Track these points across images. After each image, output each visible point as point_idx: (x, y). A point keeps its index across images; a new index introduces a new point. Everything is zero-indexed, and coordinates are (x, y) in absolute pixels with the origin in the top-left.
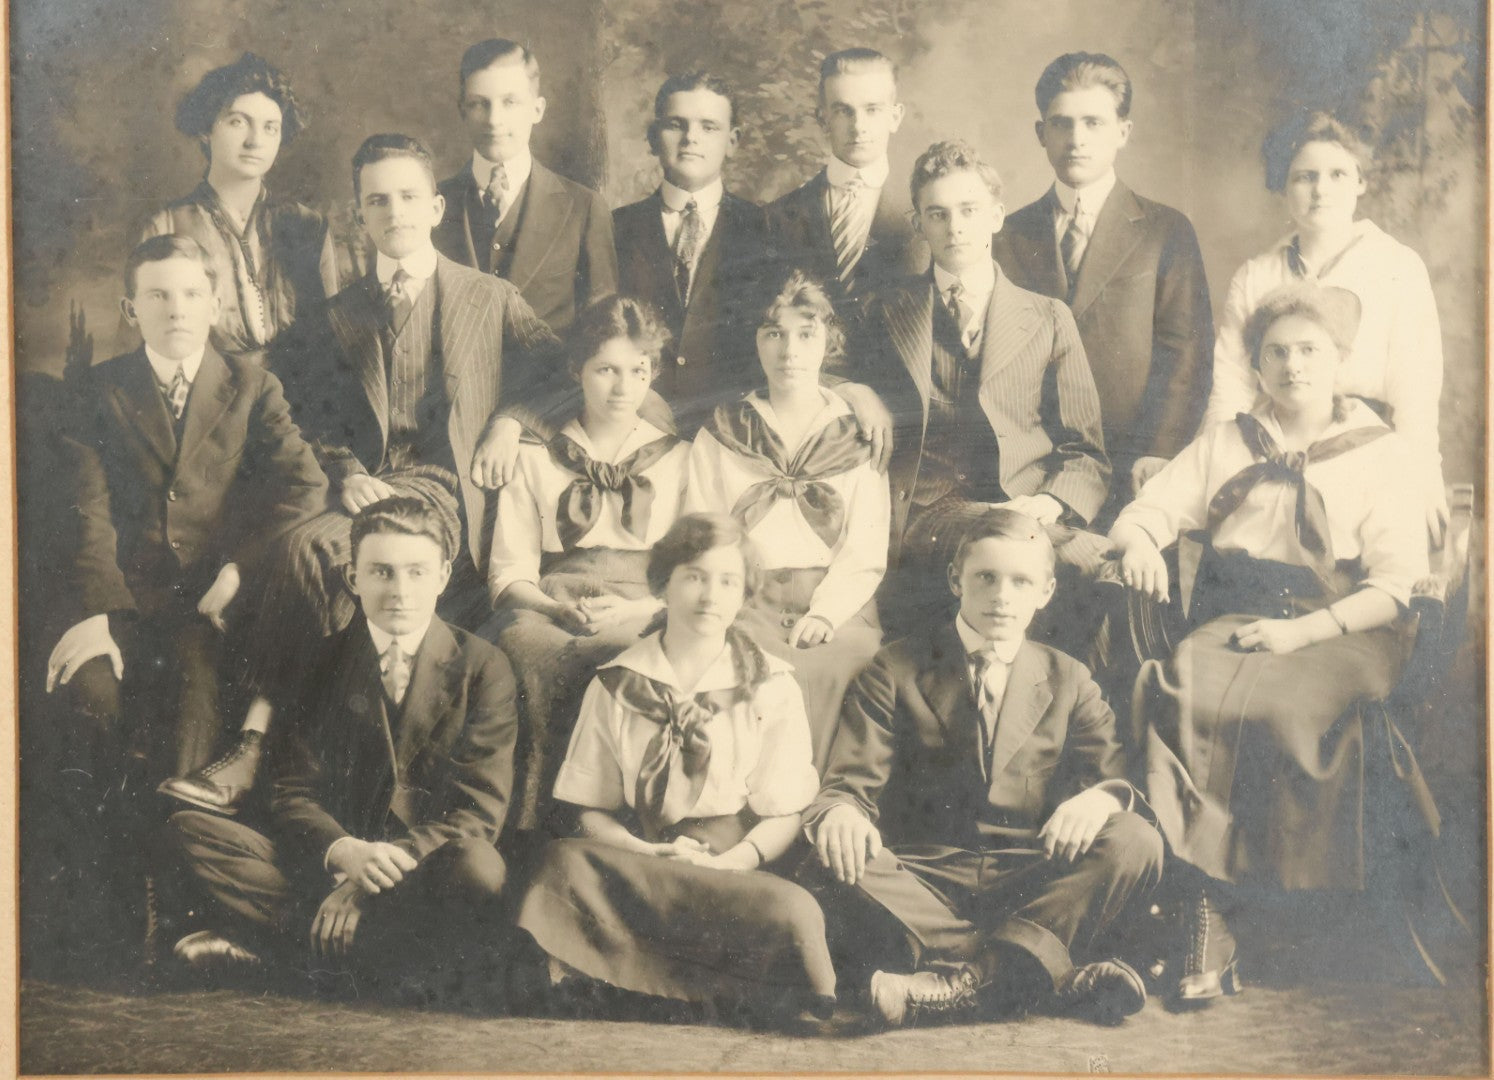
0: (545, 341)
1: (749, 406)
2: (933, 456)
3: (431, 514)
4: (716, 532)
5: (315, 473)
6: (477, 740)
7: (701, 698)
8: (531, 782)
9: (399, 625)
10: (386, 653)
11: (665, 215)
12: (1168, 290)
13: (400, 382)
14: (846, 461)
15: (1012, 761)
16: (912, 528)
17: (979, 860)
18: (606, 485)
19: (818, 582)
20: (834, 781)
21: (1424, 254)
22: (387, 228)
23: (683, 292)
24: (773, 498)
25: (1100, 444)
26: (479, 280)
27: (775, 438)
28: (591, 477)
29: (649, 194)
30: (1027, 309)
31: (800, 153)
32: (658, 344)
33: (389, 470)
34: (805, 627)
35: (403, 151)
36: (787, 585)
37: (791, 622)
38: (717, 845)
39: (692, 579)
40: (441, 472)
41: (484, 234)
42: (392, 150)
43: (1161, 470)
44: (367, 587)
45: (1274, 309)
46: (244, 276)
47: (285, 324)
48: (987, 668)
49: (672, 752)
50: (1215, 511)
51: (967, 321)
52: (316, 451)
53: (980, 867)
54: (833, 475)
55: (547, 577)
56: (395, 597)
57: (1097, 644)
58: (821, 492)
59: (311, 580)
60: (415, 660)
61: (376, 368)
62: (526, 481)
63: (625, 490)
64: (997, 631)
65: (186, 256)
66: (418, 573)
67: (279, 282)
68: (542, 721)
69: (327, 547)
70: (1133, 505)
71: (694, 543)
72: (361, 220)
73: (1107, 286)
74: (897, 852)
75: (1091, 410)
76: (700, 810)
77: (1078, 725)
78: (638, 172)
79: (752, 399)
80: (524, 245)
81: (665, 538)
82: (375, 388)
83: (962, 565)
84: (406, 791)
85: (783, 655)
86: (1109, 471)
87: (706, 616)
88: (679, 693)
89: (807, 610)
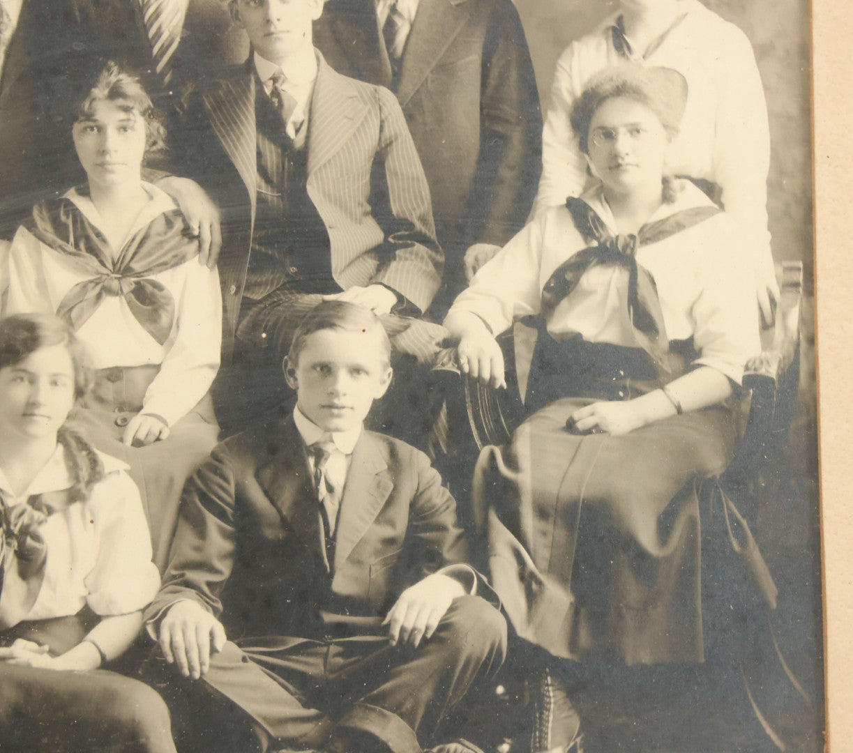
1: (68, 204)
2: (263, 249)
4: (41, 333)
7: (34, 501)
12: (494, 73)
14: (175, 256)
15: (354, 550)
16: (244, 323)
17: (325, 649)
19: (150, 380)
20: (174, 577)
21: (749, 31)
24: (99, 297)
25: (432, 234)
27: (98, 234)
30: (351, 98)
34: (139, 425)
36: (118, 384)
37: (125, 420)
38: (56, 646)
39: (19, 381)
43: (493, 257)
45: (601, 91)
48: (326, 459)
49: (6, 556)
50: (548, 295)
51: (291, 111)
53: (326, 655)
54: (161, 271)
57: (436, 431)
58: (149, 288)
64: (335, 423)
70: (466, 293)
71: (20, 346)
73: (432, 72)
74: (240, 645)
75: (421, 197)
76: (39, 611)
77: (420, 513)
79: (72, 195)
83: (297, 356)
85: (116, 454)
86: (441, 259)
87: (35, 418)
88: (12, 496)
89: (140, 408)
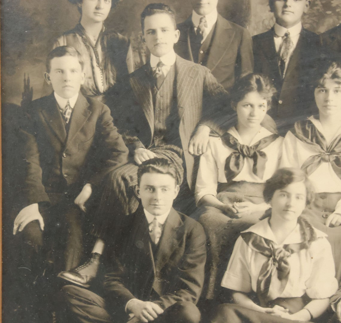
0: (221, 93)
1: (310, 123)
3: (171, 165)
4: (294, 176)
5: (123, 147)
6: (189, 260)
7: (286, 247)
8: (212, 279)
9: (157, 211)
10: (152, 223)
11: (275, 38)
13: (159, 109)
18: (246, 154)
19: (339, 199)
22: (155, 44)
23: (282, 72)
24: (320, 162)
26: (193, 67)
27: (322, 137)
28: (240, 151)
29: (269, 29)
31: (337, 10)
32: (271, 94)
33: (154, 146)
34: (333, 218)
35: (162, 10)
36: (325, 200)
37: (327, 216)
38: (292, 310)
39: (283, 196)
40: (175, 148)
41: (196, 47)
42: (158, 10)
44: (144, 195)
46: (95, 64)
47: (111, 84)
49: (273, 269)
52: (124, 138)
55: (220, 193)
56: (155, 200)
59: (121, 192)
60: (163, 226)
61: (149, 103)
62: (212, 153)
63: (254, 158)
65: (71, 55)
66: (165, 190)
67: (109, 66)
68: (217, 254)
69: (128, 178)
71: (284, 181)
72: (144, 41)
76: (285, 294)
78: (264, 19)
79: (312, 119)
80: (213, 51)
81: (272, 178)
82: (148, 112)
84: (159, 281)
85: (323, 230)
87: (289, 212)
88: (276, 244)
89: (334, 211)
